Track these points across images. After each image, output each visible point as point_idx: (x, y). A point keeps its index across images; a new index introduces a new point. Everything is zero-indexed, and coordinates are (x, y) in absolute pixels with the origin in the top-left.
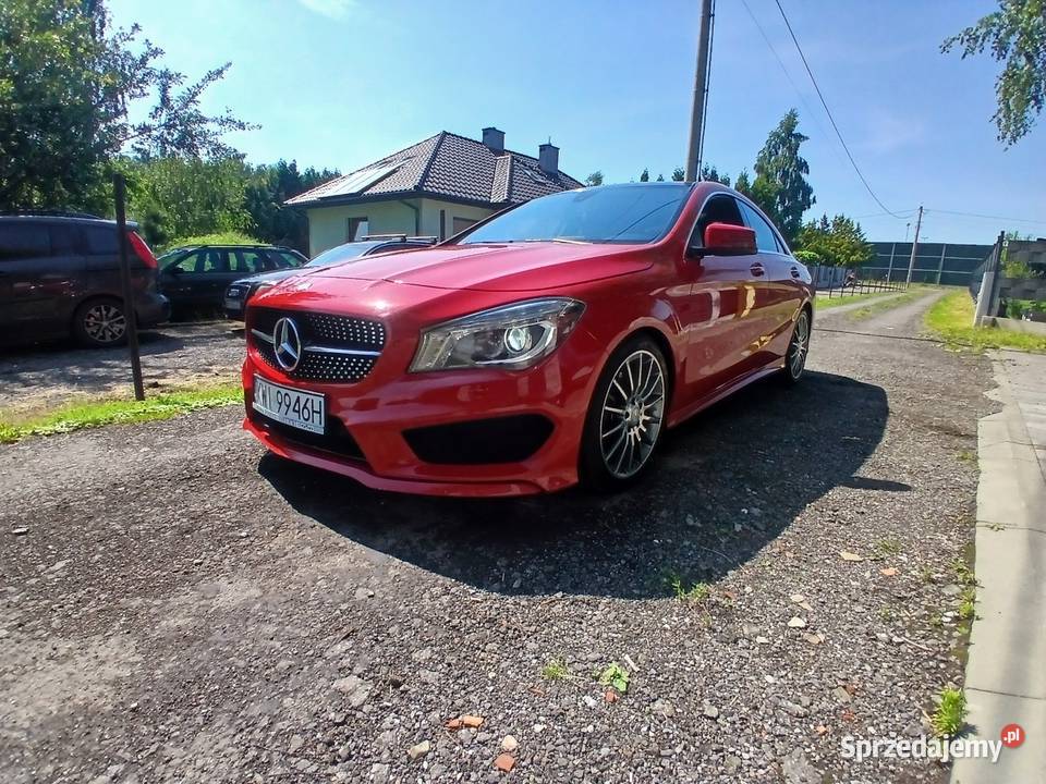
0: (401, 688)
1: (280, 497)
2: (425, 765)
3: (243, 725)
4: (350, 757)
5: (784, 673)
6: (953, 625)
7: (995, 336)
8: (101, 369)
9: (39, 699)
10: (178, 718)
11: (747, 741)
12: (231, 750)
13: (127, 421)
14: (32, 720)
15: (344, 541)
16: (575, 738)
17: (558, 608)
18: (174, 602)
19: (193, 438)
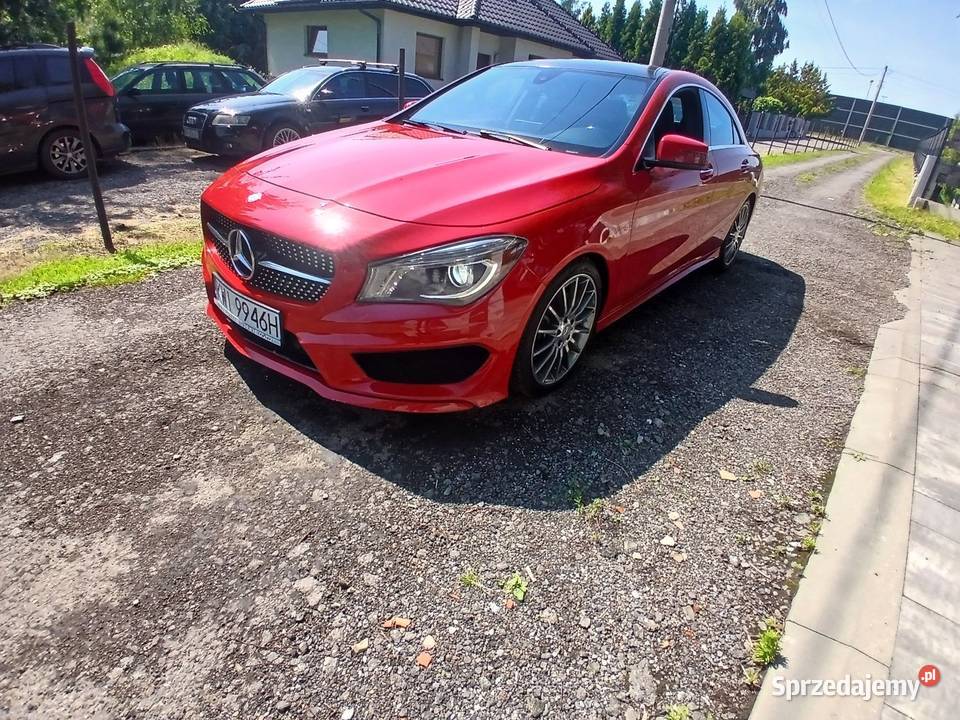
0: (349, 591)
1: (246, 387)
2: (365, 659)
3: (225, 622)
4: (308, 651)
5: (648, 589)
6: (795, 555)
7: (924, 220)
8: (70, 206)
9: (57, 598)
10: (173, 613)
11: (608, 649)
12: (216, 643)
13: (99, 285)
14: (53, 618)
15: (304, 439)
16: (478, 640)
17: (478, 517)
18: (160, 499)
19: (163, 307)
